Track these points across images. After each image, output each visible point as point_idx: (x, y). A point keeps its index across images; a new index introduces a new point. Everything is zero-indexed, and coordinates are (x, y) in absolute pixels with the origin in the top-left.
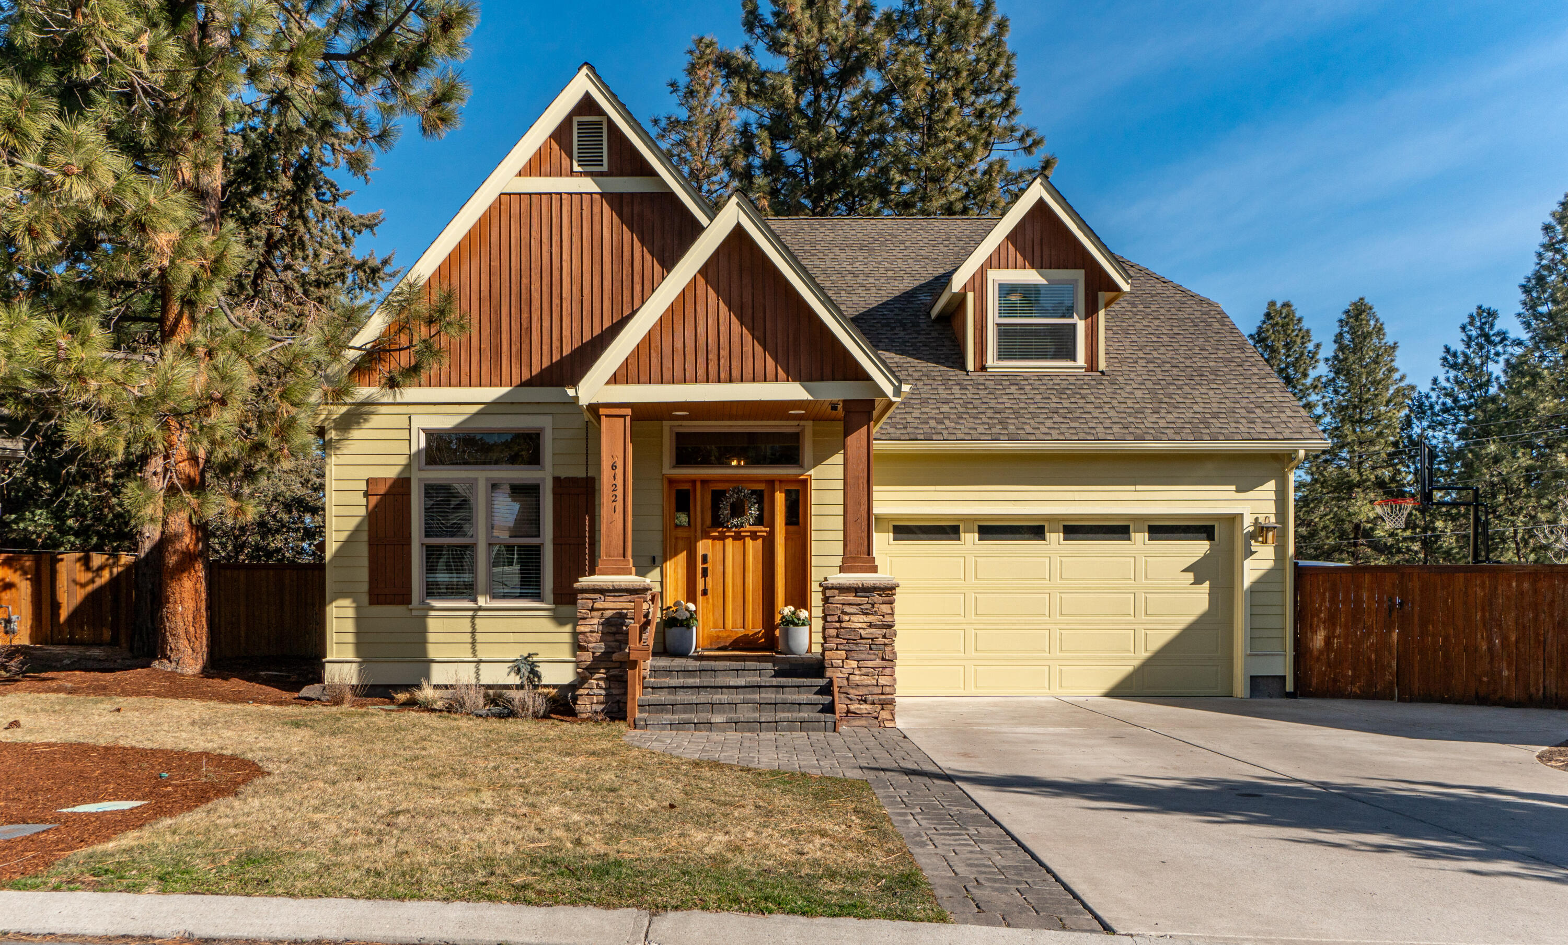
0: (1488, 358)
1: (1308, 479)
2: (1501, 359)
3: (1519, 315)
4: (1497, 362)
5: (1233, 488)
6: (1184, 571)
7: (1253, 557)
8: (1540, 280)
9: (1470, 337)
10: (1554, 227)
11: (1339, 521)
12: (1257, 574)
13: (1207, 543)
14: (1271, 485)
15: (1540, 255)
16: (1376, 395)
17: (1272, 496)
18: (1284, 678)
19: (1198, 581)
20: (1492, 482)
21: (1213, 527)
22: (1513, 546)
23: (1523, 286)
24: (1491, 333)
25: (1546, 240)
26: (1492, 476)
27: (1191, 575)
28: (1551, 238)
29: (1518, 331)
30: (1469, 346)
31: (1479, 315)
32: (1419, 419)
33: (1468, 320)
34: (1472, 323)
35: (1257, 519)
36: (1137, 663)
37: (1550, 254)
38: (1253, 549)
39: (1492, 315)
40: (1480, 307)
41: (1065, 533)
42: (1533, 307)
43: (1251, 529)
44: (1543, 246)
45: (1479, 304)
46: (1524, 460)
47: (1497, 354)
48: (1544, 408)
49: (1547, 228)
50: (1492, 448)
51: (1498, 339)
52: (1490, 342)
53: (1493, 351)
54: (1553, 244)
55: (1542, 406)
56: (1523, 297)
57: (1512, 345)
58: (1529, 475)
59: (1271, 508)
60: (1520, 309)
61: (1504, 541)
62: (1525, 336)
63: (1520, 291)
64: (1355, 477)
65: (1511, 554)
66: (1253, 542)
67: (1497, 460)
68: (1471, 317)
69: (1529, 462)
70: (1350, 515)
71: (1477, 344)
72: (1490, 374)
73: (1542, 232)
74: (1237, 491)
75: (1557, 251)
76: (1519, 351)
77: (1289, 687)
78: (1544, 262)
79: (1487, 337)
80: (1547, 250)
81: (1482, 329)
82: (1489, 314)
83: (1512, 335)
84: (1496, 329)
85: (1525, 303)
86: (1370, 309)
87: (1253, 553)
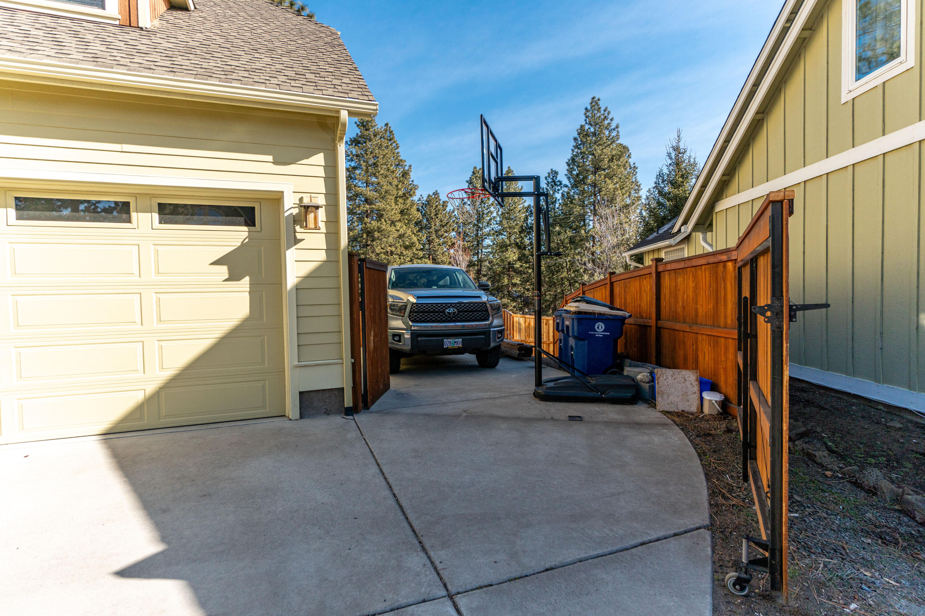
0: (555, 191)
1: (491, 244)
2: (560, 192)
3: (566, 175)
4: (558, 193)
5: (270, 158)
6: (212, 264)
7: (299, 246)
8: (573, 159)
9: (548, 182)
10: (577, 139)
11: (502, 261)
12: (306, 269)
13: (245, 228)
14: (319, 158)
15: (573, 150)
16: (515, 208)
17: (321, 172)
18: (342, 389)
19: (233, 277)
20: (557, 243)
21: (253, 209)
22: (566, 270)
23: (567, 163)
24: (556, 181)
25: (575, 144)
26: (557, 240)
27: (223, 270)
28: (577, 143)
29: (565, 181)
30: (548, 186)
31: (552, 173)
32: (530, 217)
33: (548, 175)
34: (549, 177)
35: (301, 199)
36: (151, 388)
37: (576, 150)
38: (299, 236)
39: (556, 173)
40: (552, 170)
41: (18, 208)
42: (571, 172)
43: (295, 211)
44: (574, 146)
45: (552, 168)
46: (570, 233)
47: (559, 190)
48: (576, 211)
49: (575, 139)
50: (557, 228)
51: (559, 183)
52: (556, 185)
53: (557, 188)
54: (577, 146)
55: (575, 210)
56: (567, 167)
57: (564, 187)
58: (572, 241)
59: (320, 186)
60: (566, 172)
61: (563, 268)
62: (568, 184)
63: (566, 165)
64: (508, 242)
65: (565, 273)
66: (298, 228)
67: (559, 233)
68: (549, 173)
69: (571, 234)
70: (506, 258)
71: (551, 185)
72: (556, 198)
73: (573, 141)
74: (275, 163)
75: (579, 148)
76: (566, 189)
77: (348, 402)
78: (574, 153)
79: (554, 182)
80: (575, 149)
81: (553, 179)
82: (555, 172)
83: (564, 183)
84: (558, 179)
85: (568, 170)
86: (512, 171)
87: (297, 241)
